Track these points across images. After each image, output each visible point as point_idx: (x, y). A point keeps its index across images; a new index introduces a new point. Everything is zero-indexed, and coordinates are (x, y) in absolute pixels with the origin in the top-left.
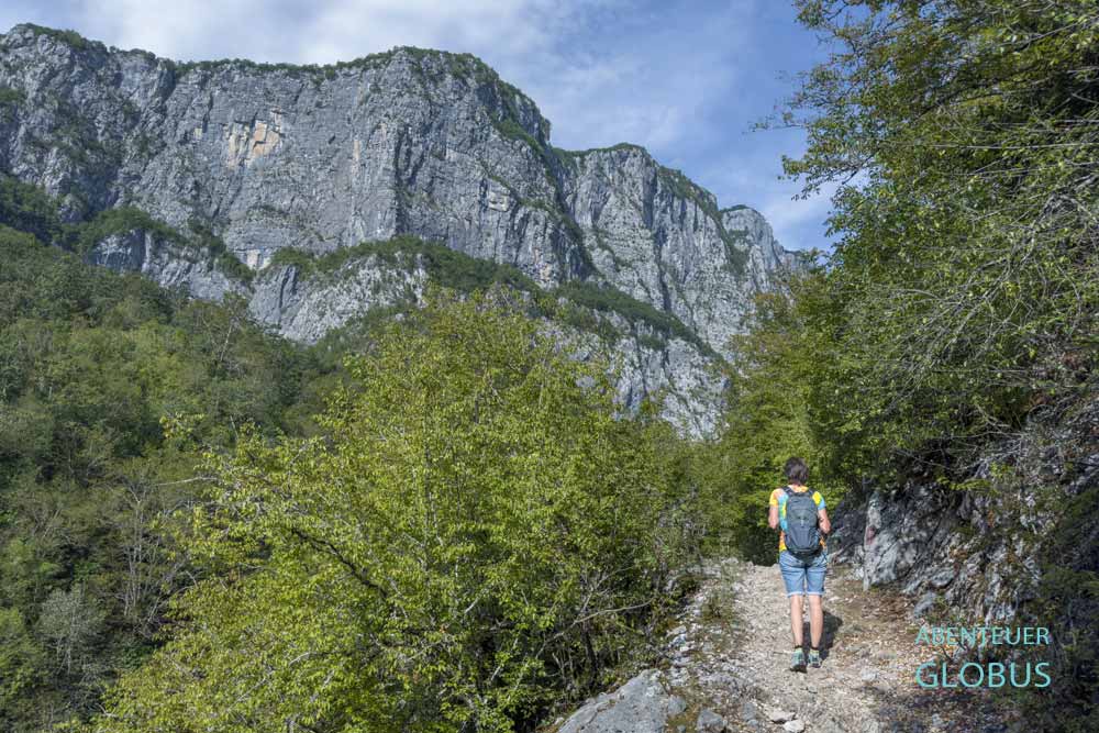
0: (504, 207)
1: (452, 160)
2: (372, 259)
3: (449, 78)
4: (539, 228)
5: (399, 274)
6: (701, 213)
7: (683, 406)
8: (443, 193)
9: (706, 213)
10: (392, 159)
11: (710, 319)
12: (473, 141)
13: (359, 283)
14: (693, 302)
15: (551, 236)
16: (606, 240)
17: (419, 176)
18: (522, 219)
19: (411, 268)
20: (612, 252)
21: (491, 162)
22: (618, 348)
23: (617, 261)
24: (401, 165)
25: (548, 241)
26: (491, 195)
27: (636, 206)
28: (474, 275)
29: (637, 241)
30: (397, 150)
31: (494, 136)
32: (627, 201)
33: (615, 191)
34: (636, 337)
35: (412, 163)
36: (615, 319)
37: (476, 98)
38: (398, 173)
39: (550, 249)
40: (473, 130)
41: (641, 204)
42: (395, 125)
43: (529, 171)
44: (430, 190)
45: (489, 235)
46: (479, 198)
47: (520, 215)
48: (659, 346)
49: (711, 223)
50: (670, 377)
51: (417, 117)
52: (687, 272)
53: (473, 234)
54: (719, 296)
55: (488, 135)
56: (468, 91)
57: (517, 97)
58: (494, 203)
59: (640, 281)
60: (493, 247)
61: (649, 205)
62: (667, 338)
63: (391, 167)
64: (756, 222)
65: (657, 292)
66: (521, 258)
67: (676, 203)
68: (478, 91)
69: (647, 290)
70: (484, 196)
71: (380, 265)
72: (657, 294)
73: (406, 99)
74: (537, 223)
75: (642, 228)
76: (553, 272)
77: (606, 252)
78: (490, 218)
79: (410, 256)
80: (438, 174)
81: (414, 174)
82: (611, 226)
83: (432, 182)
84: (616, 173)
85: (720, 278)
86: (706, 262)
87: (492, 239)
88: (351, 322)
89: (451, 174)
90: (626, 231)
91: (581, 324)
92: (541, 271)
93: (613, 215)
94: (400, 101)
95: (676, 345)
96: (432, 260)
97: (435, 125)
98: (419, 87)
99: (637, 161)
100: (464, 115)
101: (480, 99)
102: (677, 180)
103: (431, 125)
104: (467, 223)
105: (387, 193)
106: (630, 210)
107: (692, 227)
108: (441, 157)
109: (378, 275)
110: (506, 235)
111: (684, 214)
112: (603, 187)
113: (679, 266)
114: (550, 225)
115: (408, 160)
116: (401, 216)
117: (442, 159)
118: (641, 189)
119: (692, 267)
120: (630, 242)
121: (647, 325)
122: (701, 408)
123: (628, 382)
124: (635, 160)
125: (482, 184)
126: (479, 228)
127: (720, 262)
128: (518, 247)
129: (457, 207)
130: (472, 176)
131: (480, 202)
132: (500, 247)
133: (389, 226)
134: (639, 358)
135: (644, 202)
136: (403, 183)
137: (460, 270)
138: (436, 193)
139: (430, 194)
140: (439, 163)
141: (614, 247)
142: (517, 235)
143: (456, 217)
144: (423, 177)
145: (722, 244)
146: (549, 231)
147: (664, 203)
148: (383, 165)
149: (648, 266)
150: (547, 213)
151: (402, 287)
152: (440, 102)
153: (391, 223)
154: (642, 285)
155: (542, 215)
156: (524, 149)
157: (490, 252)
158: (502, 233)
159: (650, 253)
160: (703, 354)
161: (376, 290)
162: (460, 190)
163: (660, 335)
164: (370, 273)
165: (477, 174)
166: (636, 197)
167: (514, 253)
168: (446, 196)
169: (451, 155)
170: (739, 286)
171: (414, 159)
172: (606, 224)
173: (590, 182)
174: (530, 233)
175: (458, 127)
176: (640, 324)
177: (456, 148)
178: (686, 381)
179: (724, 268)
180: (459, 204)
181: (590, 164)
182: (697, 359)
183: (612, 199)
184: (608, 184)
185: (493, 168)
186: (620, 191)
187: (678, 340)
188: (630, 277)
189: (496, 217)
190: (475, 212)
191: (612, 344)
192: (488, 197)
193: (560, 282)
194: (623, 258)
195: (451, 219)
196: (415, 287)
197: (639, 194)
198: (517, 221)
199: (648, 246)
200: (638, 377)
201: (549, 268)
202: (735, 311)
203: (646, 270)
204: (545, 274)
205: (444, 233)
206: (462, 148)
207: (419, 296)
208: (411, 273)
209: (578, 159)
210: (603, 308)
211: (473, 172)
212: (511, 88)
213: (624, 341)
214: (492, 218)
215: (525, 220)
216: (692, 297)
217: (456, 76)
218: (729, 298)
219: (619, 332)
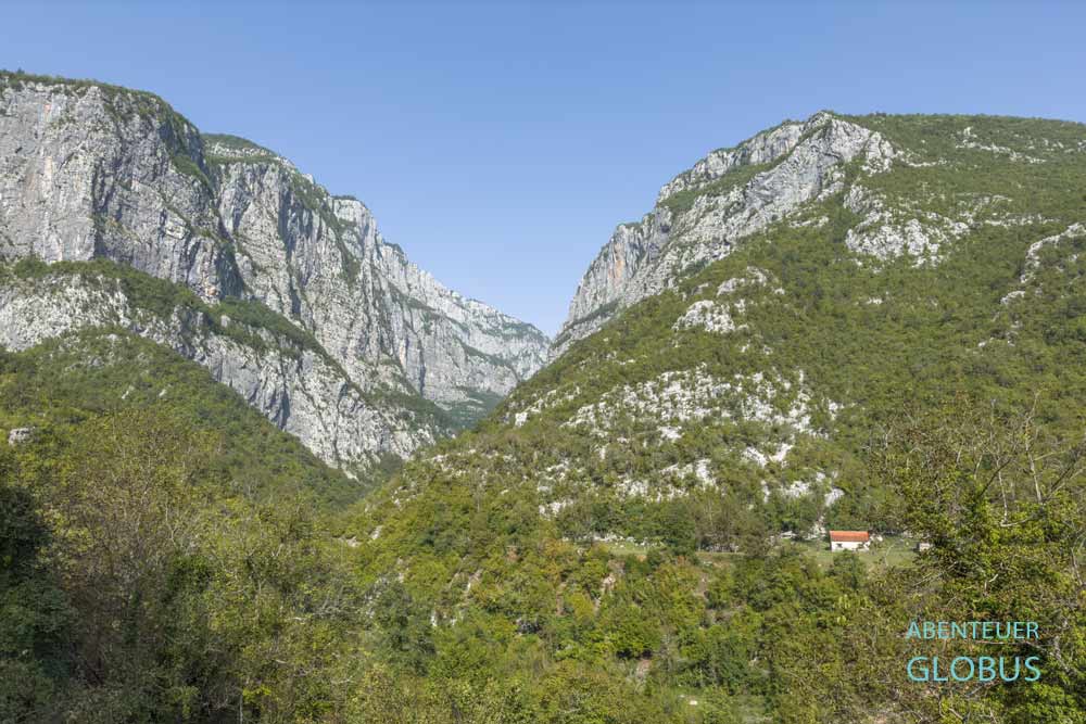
0: (180, 235)
1: (137, 190)
2: (76, 279)
3: (137, 118)
4: (208, 255)
5: (103, 296)
6: (324, 224)
7: (311, 403)
8: (129, 219)
9: (328, 225)
10: (89, 189)
11: (326, 319)
12: (155, 175)
13: (68, 300)
14: (313, 302)
15: (216, 262)
16: (244, 244)
17: (111, 204)
18: (194, 246)
19: (112, 291)
20: (251, 258)
21: (168, 194)
22: (267, 358)
23: (255, 266)
24: (97, 195)
25: (213, 266)
26: (169, 224)
27: (272, 217)
28: (159, 298)
29: (272, 248)
30: (94, 182)
31: (172, 171)
32: (265, 212)
33: (255, 200)
34: (280, 350)
35: (105, 193)
36: (264, 334)
37: (158, 136)
38: (95, 202)
39: (215, 272)
40: (155, 166)
41: (276, 216)
42: (91, 158)
43: (200, 203)
44: (119, 216)
45: (166, 257)
46: (159, 226)
47: (192, 243)
48: (296, 357)
49: (332, 235)
50: (302, 380)
51: (110, 152)
52: (309, 274)
53: (153, 257)
54: (335, 300)
55: (167, 170)
56: (152, 130)
57: (186, 126)
58: (171, 231)
59: (274, 287)
60: (167, 269)
61: (283, 216)
62: (301, 349)
63: (90, 198)
64: (363, 216)
65: (287, 297)
66: (190, 278)
67: (305, 215)
68: (160, 130)
69: (279, 295)
70: (163, 224)
71: (85, 285)
72: (287, 299)
73: (101, 135)
74: (205, 250)
75: (277, 238)
76: (216, 291)
77: (246, 258)
78: (167, 243)
79: (110, 279)
80: (125, 201)
81: (106, 203)
82: (249, 232)
83: (120, 209)
84: (256, 183)
85: (336, 284)
86: (326, 268)
87: (168, 261)
88: (66, 334)
89: (136, 202)
90: (263, 238)
91: (240, 340)
92: (206, 290)
93: (252, 221)
94: (95, 136)
95: (308, 355)
96: (128, 284)
97: (124, 159)
98: (112, 125)
99: (275, 175)
100: (148, 151)
101: (161, 137)
102: (305, 191)
103: (121, 160)
104: (148, 246)
105: (86, 221)
106: (266, 220)
107: (316, 236)
108: (127, 187)
109: (85, 295)
110: (180, 259)
111: (310, 224)
112: (244, 196)
113: (303, 269)
114: (216, 252)
115: (102, 190)
116: (98, 240)
117: (129, 190)
118: (277, 201)
119: (313, 271)
120: (266, 250)
121: (288, 340)
122: (323, 405)
123: (273, 385)
124: (272, 174)
125: (162, 214)
126: (158, 251)
127: (337, 270)
128: (189, 268)
129: (140, 231)
130: (153, 206)
131: (159, 229)
132: (175, 269)
133: (87, 249)
134: (281, 365)
135: (279, 213)
136: (98, 210)
137: (150, 294)
138: (123, 219)
139: (117, 221)
140: (126, 193)
141: (252, 252)
142: (189, 260)
143: (139, 240)
144: (113, 205)
145: (339, 255)
146: (215, 257)
147: (294, 215)
148: (82, 196)
149: (281, 274)
150: (213, 242)
151: (106, 308)
152: (129, 139)
153: (90, 247)
154: (276, 290)
155: (209, 243)
156: (196, 184)
157: (167, 273)
158: (176, 256)
159: (283, 262)
160: (327, 364)
161: (85, 309)
162: (142, 217)
163: (297, 347)
164: (75, 292)
165: (158, 205)
166: (273, 209)
167: (186, 274)
168: (131, 221)
169: (136, 186)
170: (351, 294)
171: (107, 189)
172: (245, 229)
173: (233, 190)
174: (199, 258)
175: (143, 162)
176: (283, 337)
177: (141, 180)
178: (313, 384)
179: (340, 276)
180: (141, 229)
181: (235, 172)
182: (323, 367)
183: (251, 207)
184: (249, 194)
185: (171, 198)
186: (257, 200)
187: (310, 352)
188: (265, 282)
189: (172, 243)
190: (154, 237)
191: (262, 355)
192: (167, 226)
193: (221, 300)
194: (259, 263)
195: (136, 242)
196: (117, 308)
197: (274, 207)
198: (189, 248)
199: (281, 255)
200: (281, 382)
201: (213, 288)
202: (347, 315)
203: (279, 277)
204: (209, 293)
205: (130, 254)
206: (145, 180)
207: (122, 316)
208: (113, 295)
209: (223, 167)
210: (256, 325)
211: (155, 203)
212: (181, 118)
213: (272, 353)
214: (169, 243)
215: (197, 246)
216: (312, 297)
217: (143, 117)
218: (342, 303)
219: (267, 344)
